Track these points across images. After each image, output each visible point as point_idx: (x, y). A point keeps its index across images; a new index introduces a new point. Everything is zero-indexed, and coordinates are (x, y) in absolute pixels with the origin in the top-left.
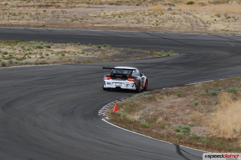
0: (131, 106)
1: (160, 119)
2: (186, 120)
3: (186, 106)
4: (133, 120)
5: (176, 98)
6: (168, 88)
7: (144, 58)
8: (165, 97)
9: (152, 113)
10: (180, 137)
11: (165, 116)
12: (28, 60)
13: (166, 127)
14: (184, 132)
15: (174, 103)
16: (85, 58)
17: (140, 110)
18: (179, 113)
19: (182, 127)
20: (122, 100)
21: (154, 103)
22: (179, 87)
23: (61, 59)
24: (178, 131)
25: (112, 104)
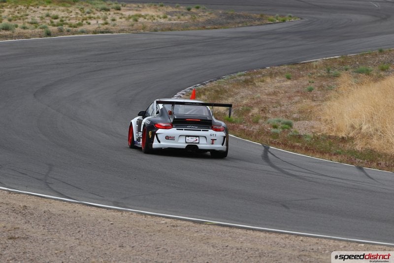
0: (217, 91)
1: (255, 111)
2: (291, 112)
3: (295, 92)
4: (217, 112)
5: (284, 81)
6: (274, 67)
7: (248, 25)
8: (268, 80)
9: (246, 101)
10: (276, 135)
11: (263, 105)
12: (86, 27)
13: (261, 121)
14: (283, 128)
15: (279, 87)
16: (166, 24)
17: (229, 97)
18: (285, 102)
19: (282, 122)
20: (207, 83)
21: (251, 88)
22: (290, 66)
23: (133, 25)
24: (275, 127)
25: (191, 89)
